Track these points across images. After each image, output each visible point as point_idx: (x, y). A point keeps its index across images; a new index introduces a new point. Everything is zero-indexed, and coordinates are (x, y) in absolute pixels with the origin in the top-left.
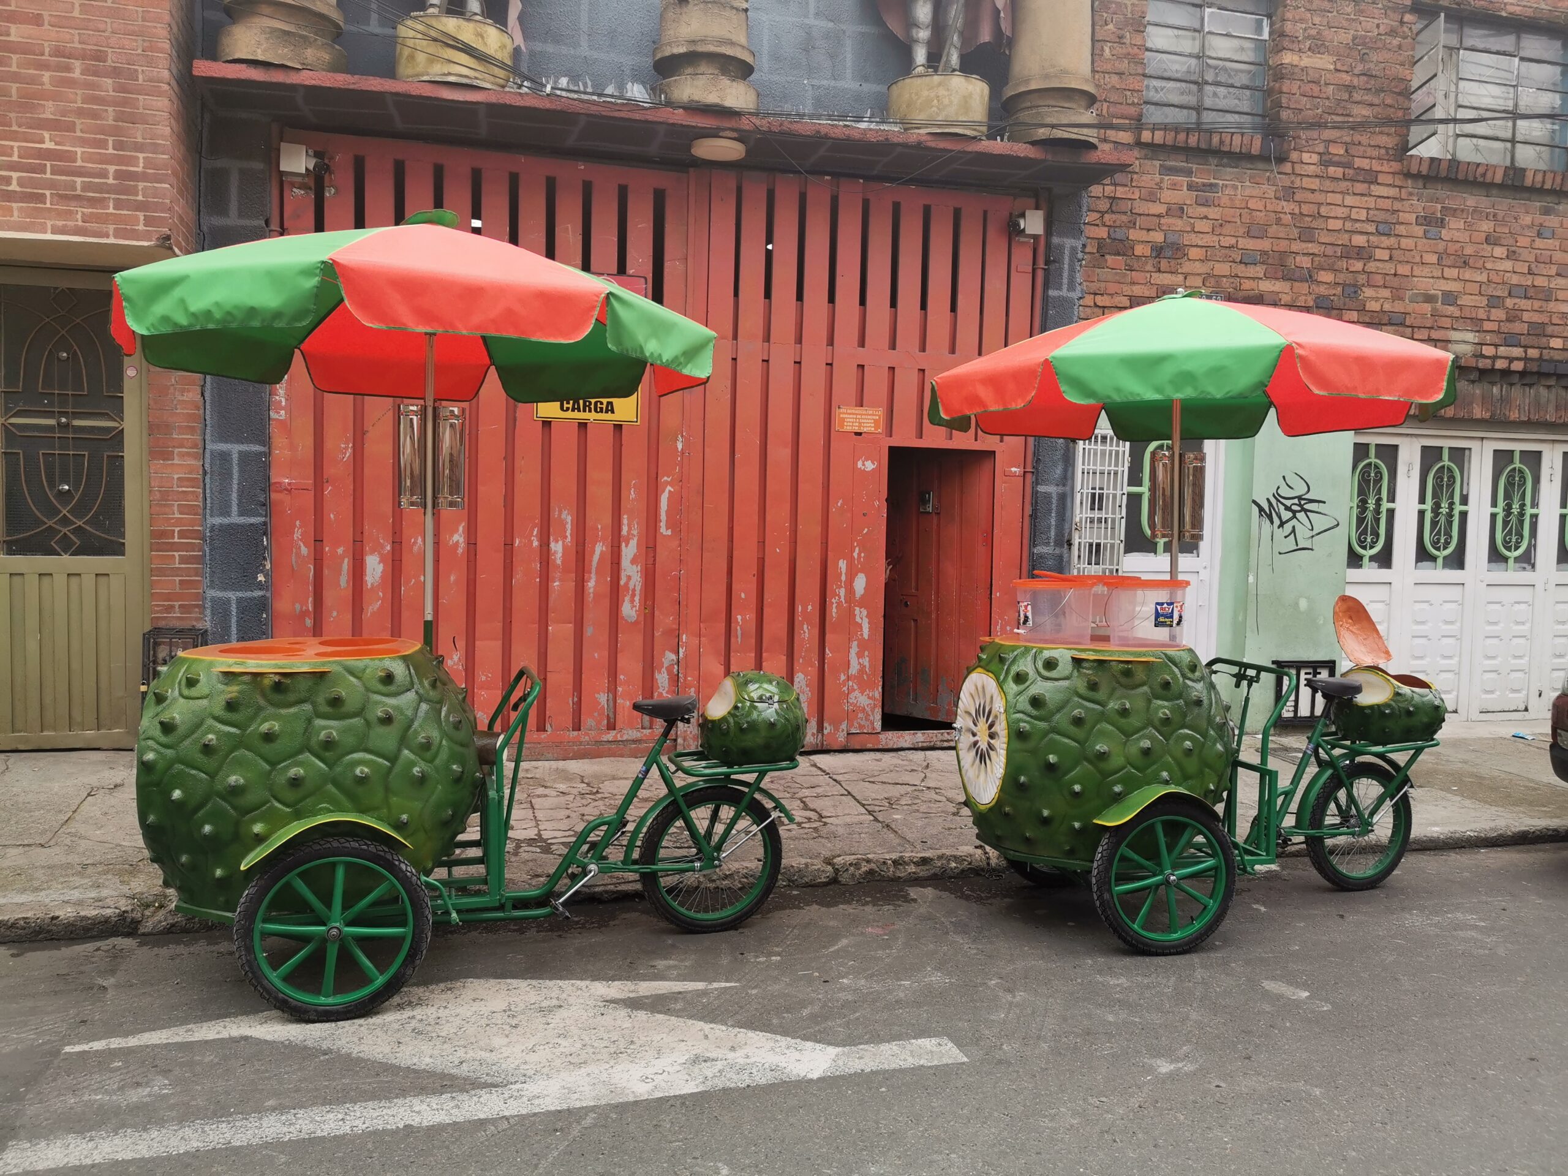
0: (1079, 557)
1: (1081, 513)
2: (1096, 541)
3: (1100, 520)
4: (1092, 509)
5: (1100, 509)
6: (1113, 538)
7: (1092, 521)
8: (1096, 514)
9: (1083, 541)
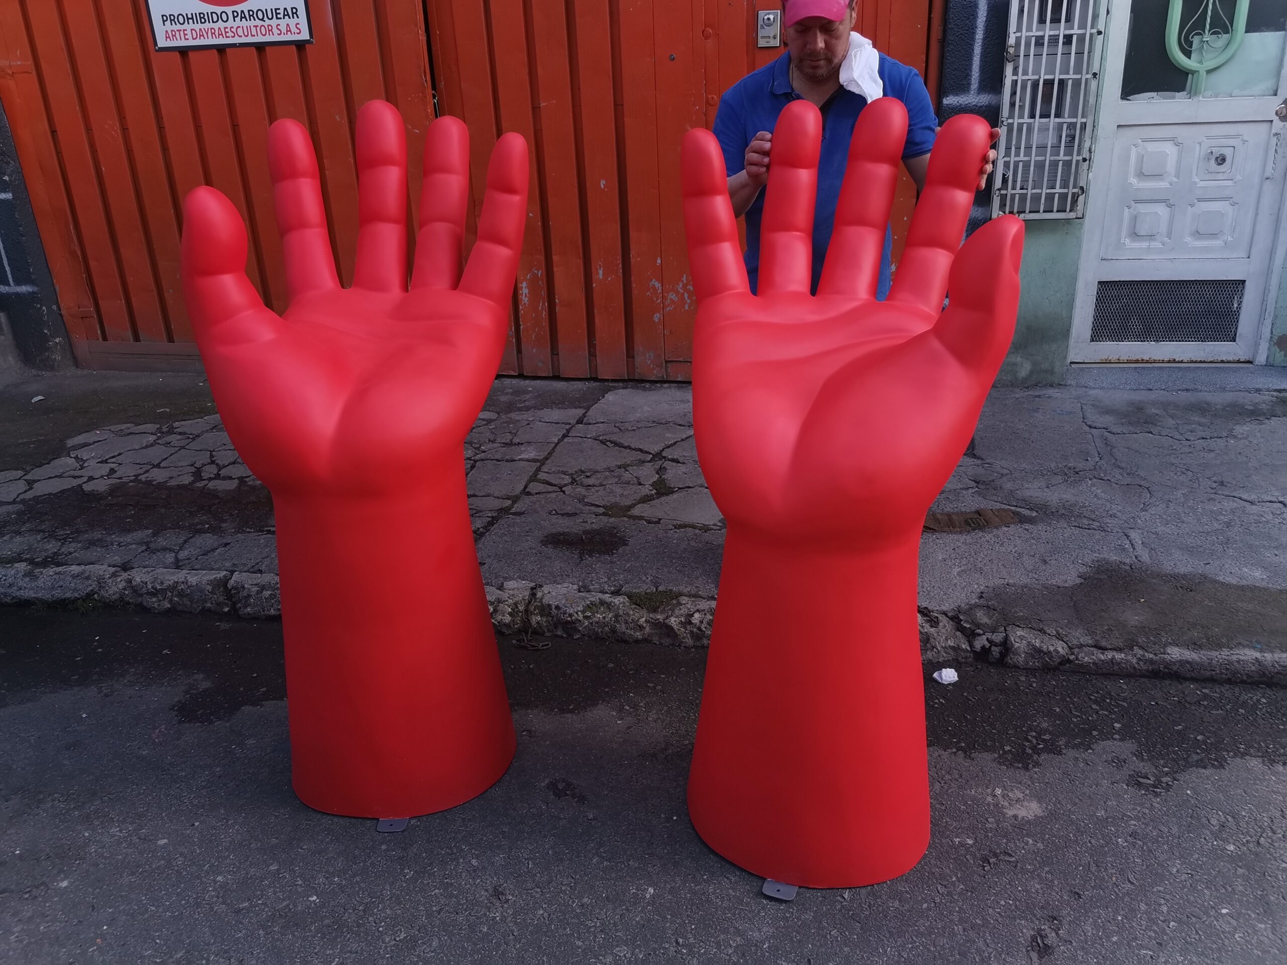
0: (1012, 105)
1: (1019, 29)
2: (1044, 77)
3: (1054, 40)
4: (1042, 20)
5: (1056, 20)
6: (1078, 70)
7: (1039, 42)
8: (1048, 31)
9: (1020, 77)
